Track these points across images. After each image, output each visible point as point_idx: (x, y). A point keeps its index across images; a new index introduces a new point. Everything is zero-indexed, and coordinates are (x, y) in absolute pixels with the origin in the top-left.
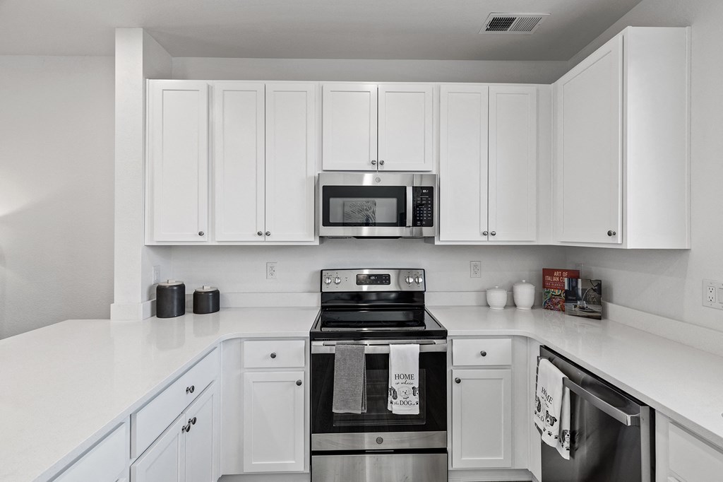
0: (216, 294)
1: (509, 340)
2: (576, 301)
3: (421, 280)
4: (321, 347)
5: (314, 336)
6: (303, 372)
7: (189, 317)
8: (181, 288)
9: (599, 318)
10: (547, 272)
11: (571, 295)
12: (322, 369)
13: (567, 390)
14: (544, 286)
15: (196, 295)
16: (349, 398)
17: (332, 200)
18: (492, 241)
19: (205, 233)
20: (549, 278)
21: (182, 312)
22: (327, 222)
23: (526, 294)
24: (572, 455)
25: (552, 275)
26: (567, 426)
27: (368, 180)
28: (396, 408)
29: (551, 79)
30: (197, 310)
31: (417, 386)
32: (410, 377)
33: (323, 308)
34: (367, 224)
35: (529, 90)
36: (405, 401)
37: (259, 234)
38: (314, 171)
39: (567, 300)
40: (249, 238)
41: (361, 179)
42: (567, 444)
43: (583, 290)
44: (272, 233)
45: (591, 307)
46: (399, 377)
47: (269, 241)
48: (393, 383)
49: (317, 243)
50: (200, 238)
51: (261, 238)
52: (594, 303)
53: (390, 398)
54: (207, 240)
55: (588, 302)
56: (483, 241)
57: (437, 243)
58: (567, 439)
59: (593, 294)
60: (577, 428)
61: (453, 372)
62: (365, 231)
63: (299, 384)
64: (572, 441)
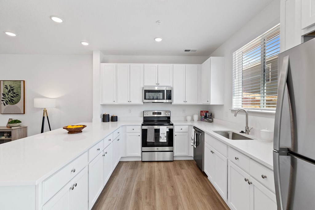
0: (117, 117)
1: (188, 126)
2: (207, 118)
3: (169, 114)
4: (145, 127)
5: (142, 125)
6: (140, 133)
7: (110, 122)
8: (109, 115)
9: (211, 122)
10: (201, 112)
11: (206, 117)
12: (144, 132)
13: (195, 133)
14: (201, 115)
15: (112, 117)
16: (150, 138)
17: (146, 93)
18: (186, 103)
19: (115, 101)
20: (202, 113)
21: (109, 121)
22: (145, 99)
23: (196, 117)
24: (196, 147)
25: (202, 112)
26: (195, 141)
27: (156, 89)
28: (161, 140)
29: (201, 63)
30: (112, 121)
31: (166, 136)
32: (164, 134)
33: (144, 121)
34: (157, 99)
35: (195, 66)
36: (163, 139)
37: (129, 102)
38: (142, 86)
39: (205, 118)
40: (126, 102)
41: (155, 88)
42: (195, 144)
43: (208, 115)
44: (132, 101)
45: (210, 119)
46: (162, 134)
47: (131, 103)
48: (161, 135)
49: (143, 104)
50: (114, 103)
51: (129, 103)
52: (210, 118)
53: (160, 139)
54: (115, 103)
55: (209, 118)
56: (184, 103)
57: (173, 104)
58: (195, 143)
59: (210, 116)
60: (197, 141)
61: (175, 133)
62: (156, 101)
63: (139, 136)
64: (196, 144)
